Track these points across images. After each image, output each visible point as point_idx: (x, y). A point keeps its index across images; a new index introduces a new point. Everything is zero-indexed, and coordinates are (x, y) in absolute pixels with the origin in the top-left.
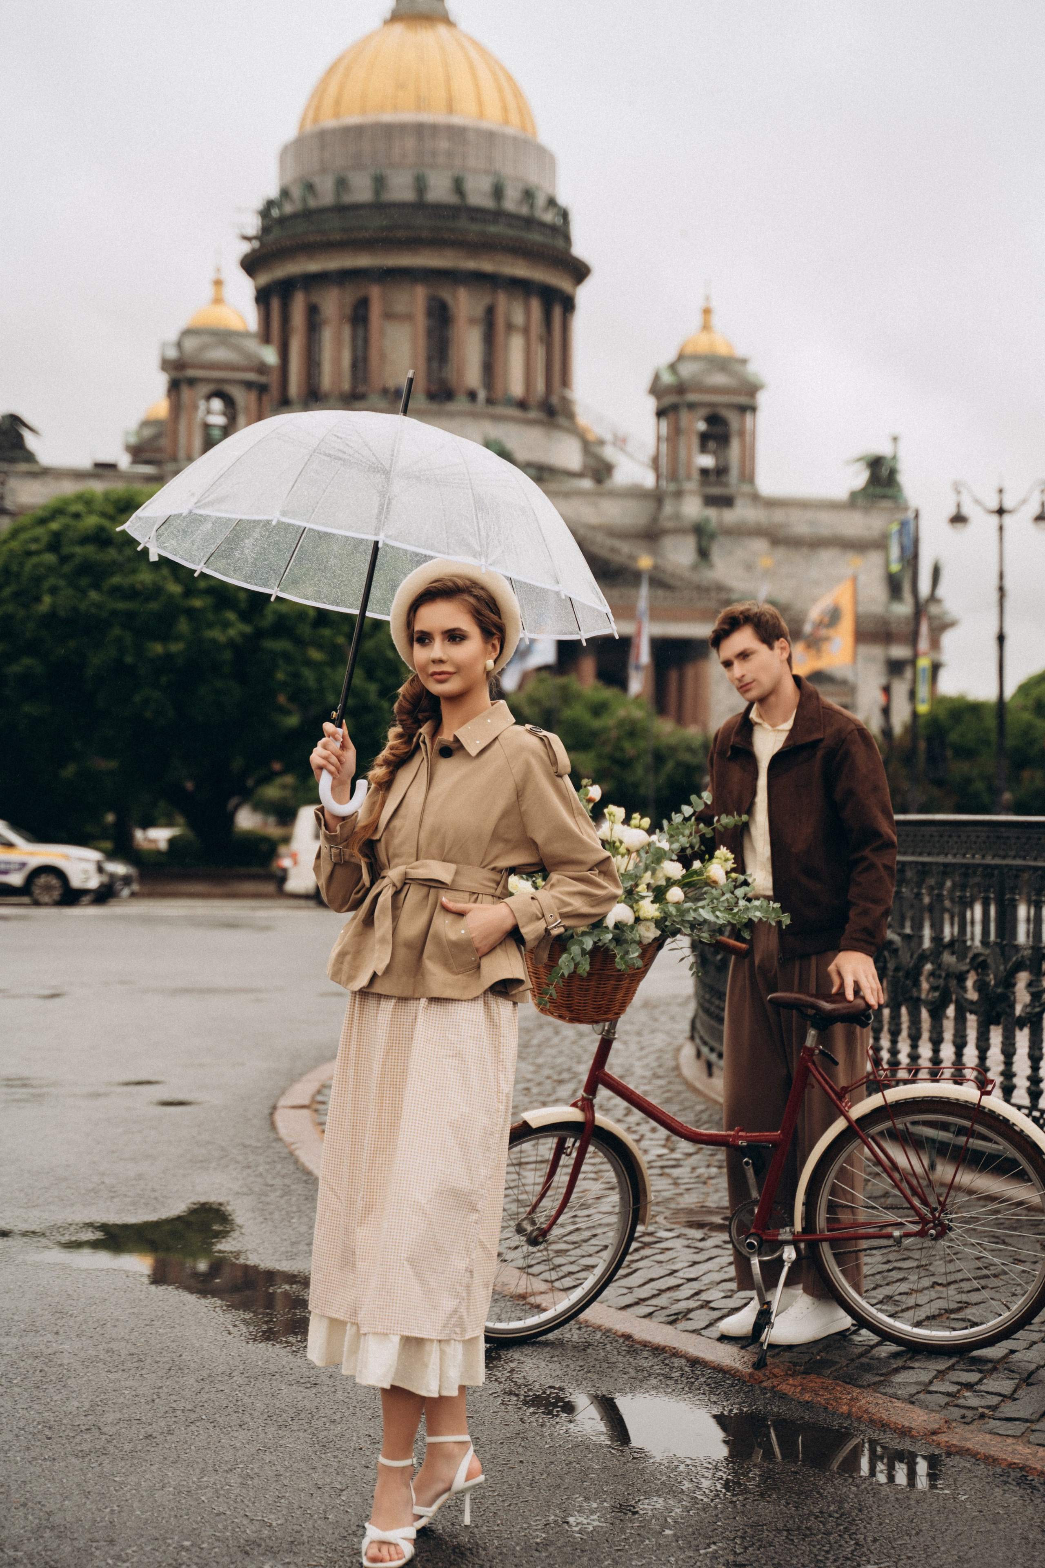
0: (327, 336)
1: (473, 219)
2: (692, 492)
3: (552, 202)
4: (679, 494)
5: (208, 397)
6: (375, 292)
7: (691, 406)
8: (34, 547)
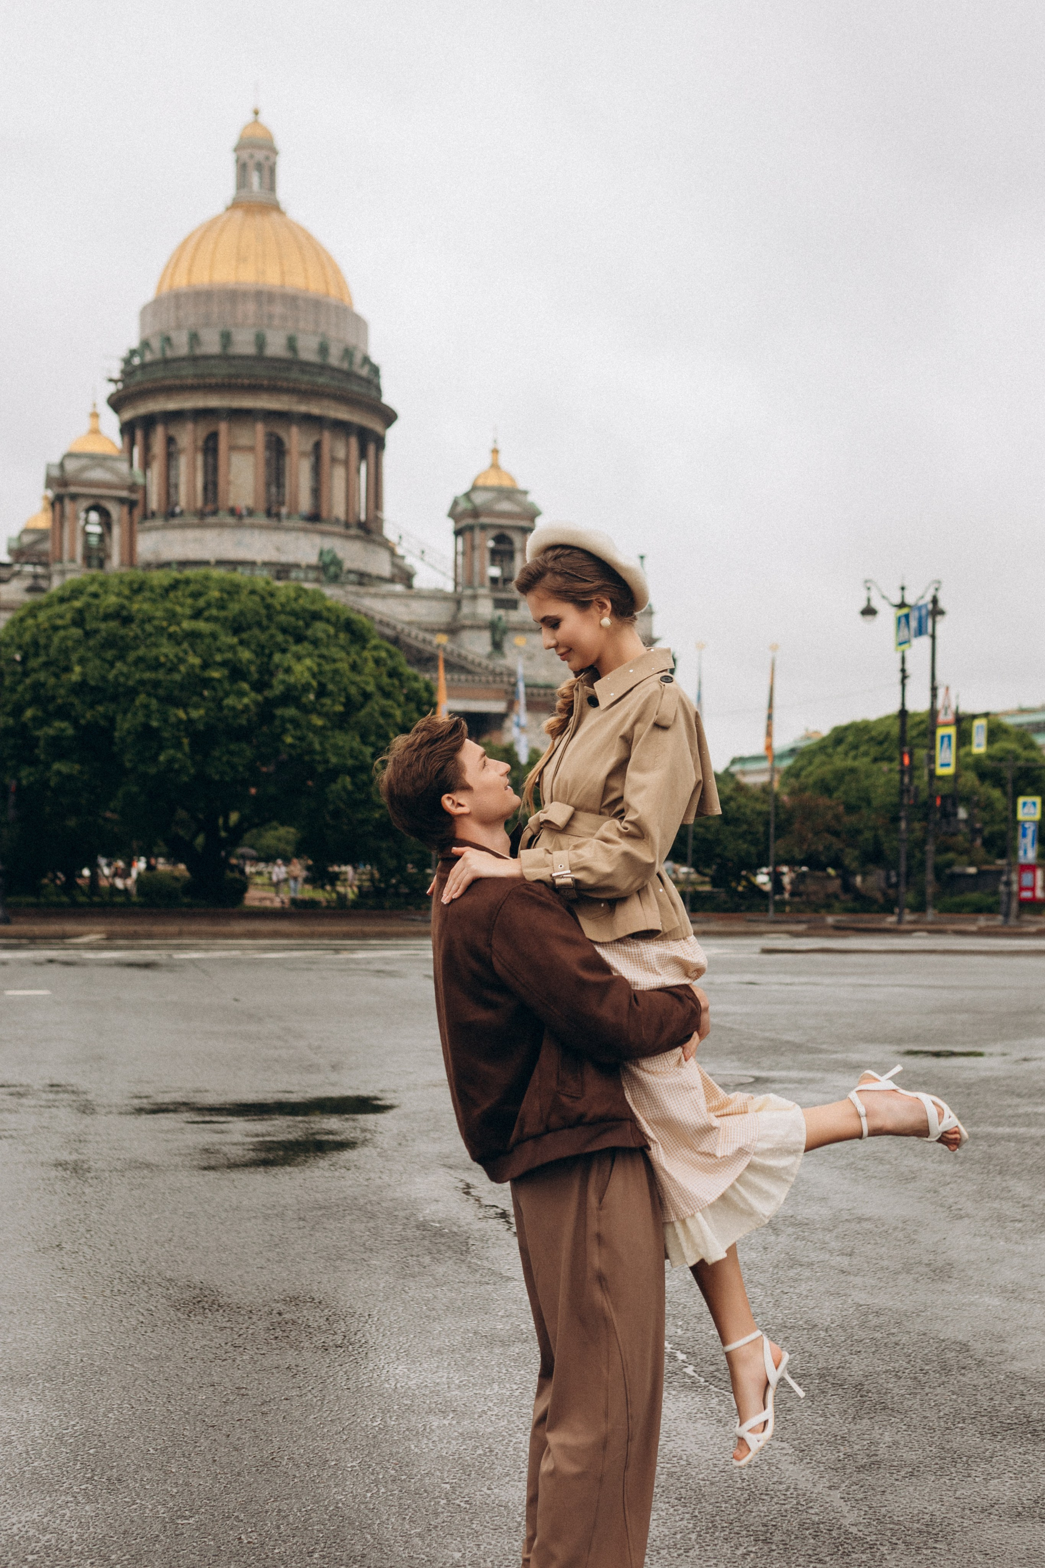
0: (183, 462)
1: (303, 372)
2: (485, 596)
3: (366, 360)
4: (474, 597)
5: (88, 511)
6: (223, 427)
7: (484, 527)
8: (59, 622)
